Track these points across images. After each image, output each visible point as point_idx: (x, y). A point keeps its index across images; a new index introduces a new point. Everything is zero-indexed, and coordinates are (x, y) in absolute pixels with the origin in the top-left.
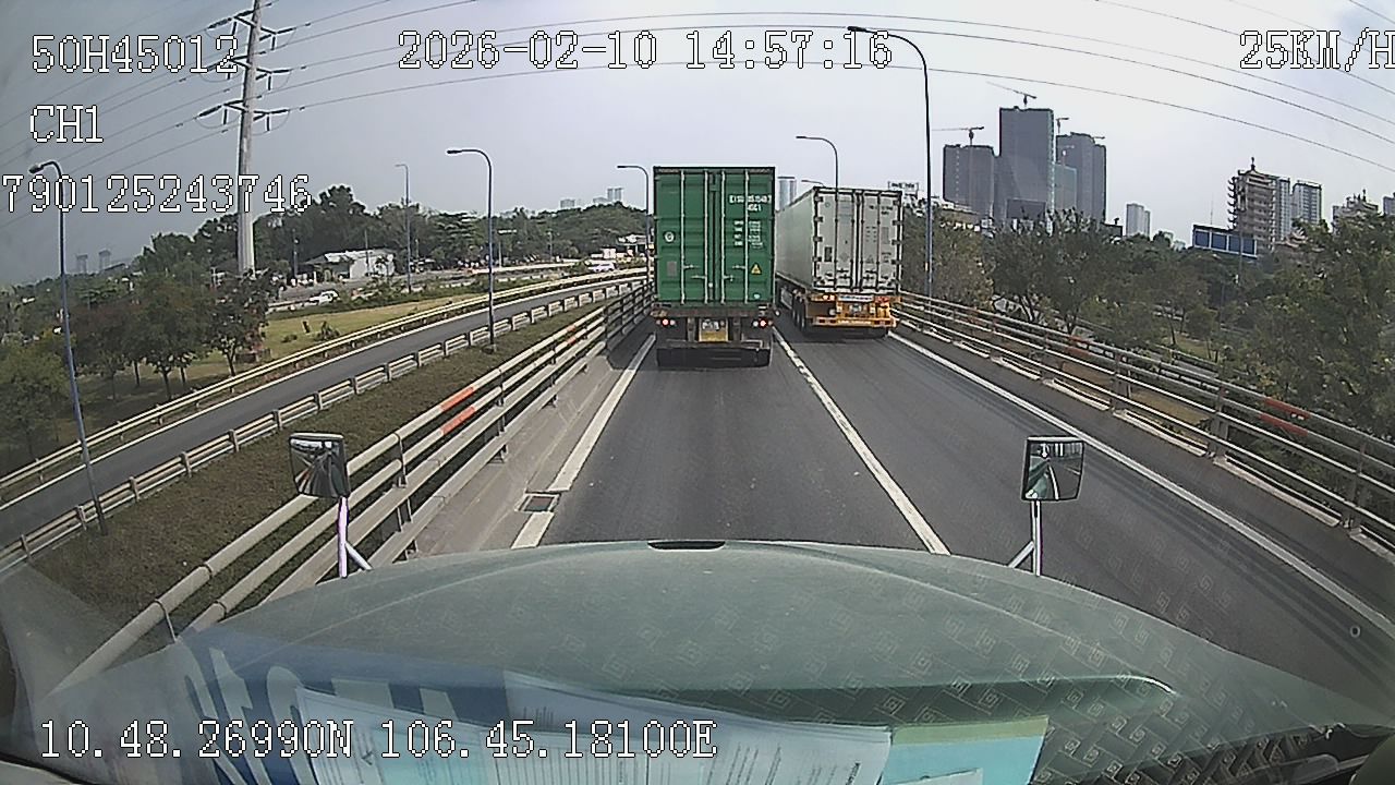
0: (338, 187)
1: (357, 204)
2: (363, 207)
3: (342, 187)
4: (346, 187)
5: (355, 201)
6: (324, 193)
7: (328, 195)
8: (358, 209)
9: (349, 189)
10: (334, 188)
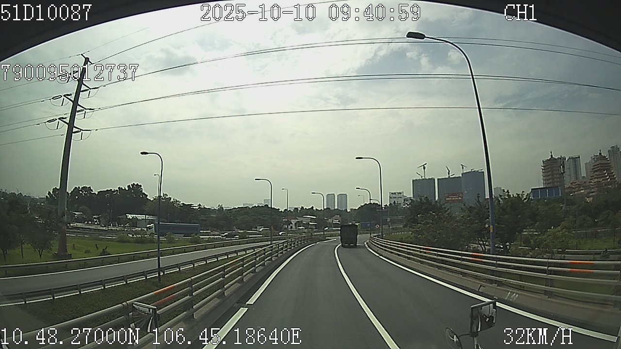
0: (136, 184)
1: (144, 193)
2: (147, 196)
3: (138, 184)
4: (139, 184)
5: (143, 192)
6: (129, 185)
7: (131, 187)
8: (144, 196)
9: (141, 186)
10: (134, 184)
